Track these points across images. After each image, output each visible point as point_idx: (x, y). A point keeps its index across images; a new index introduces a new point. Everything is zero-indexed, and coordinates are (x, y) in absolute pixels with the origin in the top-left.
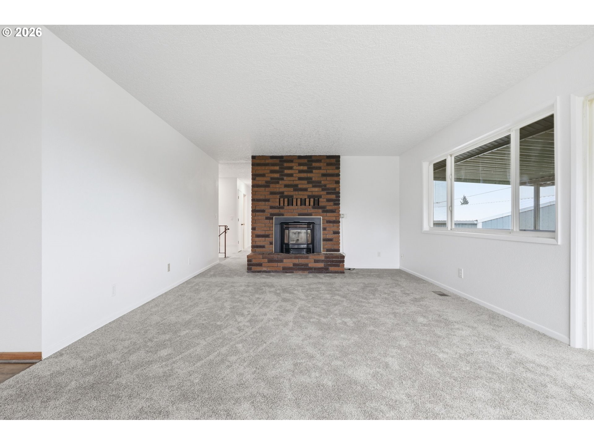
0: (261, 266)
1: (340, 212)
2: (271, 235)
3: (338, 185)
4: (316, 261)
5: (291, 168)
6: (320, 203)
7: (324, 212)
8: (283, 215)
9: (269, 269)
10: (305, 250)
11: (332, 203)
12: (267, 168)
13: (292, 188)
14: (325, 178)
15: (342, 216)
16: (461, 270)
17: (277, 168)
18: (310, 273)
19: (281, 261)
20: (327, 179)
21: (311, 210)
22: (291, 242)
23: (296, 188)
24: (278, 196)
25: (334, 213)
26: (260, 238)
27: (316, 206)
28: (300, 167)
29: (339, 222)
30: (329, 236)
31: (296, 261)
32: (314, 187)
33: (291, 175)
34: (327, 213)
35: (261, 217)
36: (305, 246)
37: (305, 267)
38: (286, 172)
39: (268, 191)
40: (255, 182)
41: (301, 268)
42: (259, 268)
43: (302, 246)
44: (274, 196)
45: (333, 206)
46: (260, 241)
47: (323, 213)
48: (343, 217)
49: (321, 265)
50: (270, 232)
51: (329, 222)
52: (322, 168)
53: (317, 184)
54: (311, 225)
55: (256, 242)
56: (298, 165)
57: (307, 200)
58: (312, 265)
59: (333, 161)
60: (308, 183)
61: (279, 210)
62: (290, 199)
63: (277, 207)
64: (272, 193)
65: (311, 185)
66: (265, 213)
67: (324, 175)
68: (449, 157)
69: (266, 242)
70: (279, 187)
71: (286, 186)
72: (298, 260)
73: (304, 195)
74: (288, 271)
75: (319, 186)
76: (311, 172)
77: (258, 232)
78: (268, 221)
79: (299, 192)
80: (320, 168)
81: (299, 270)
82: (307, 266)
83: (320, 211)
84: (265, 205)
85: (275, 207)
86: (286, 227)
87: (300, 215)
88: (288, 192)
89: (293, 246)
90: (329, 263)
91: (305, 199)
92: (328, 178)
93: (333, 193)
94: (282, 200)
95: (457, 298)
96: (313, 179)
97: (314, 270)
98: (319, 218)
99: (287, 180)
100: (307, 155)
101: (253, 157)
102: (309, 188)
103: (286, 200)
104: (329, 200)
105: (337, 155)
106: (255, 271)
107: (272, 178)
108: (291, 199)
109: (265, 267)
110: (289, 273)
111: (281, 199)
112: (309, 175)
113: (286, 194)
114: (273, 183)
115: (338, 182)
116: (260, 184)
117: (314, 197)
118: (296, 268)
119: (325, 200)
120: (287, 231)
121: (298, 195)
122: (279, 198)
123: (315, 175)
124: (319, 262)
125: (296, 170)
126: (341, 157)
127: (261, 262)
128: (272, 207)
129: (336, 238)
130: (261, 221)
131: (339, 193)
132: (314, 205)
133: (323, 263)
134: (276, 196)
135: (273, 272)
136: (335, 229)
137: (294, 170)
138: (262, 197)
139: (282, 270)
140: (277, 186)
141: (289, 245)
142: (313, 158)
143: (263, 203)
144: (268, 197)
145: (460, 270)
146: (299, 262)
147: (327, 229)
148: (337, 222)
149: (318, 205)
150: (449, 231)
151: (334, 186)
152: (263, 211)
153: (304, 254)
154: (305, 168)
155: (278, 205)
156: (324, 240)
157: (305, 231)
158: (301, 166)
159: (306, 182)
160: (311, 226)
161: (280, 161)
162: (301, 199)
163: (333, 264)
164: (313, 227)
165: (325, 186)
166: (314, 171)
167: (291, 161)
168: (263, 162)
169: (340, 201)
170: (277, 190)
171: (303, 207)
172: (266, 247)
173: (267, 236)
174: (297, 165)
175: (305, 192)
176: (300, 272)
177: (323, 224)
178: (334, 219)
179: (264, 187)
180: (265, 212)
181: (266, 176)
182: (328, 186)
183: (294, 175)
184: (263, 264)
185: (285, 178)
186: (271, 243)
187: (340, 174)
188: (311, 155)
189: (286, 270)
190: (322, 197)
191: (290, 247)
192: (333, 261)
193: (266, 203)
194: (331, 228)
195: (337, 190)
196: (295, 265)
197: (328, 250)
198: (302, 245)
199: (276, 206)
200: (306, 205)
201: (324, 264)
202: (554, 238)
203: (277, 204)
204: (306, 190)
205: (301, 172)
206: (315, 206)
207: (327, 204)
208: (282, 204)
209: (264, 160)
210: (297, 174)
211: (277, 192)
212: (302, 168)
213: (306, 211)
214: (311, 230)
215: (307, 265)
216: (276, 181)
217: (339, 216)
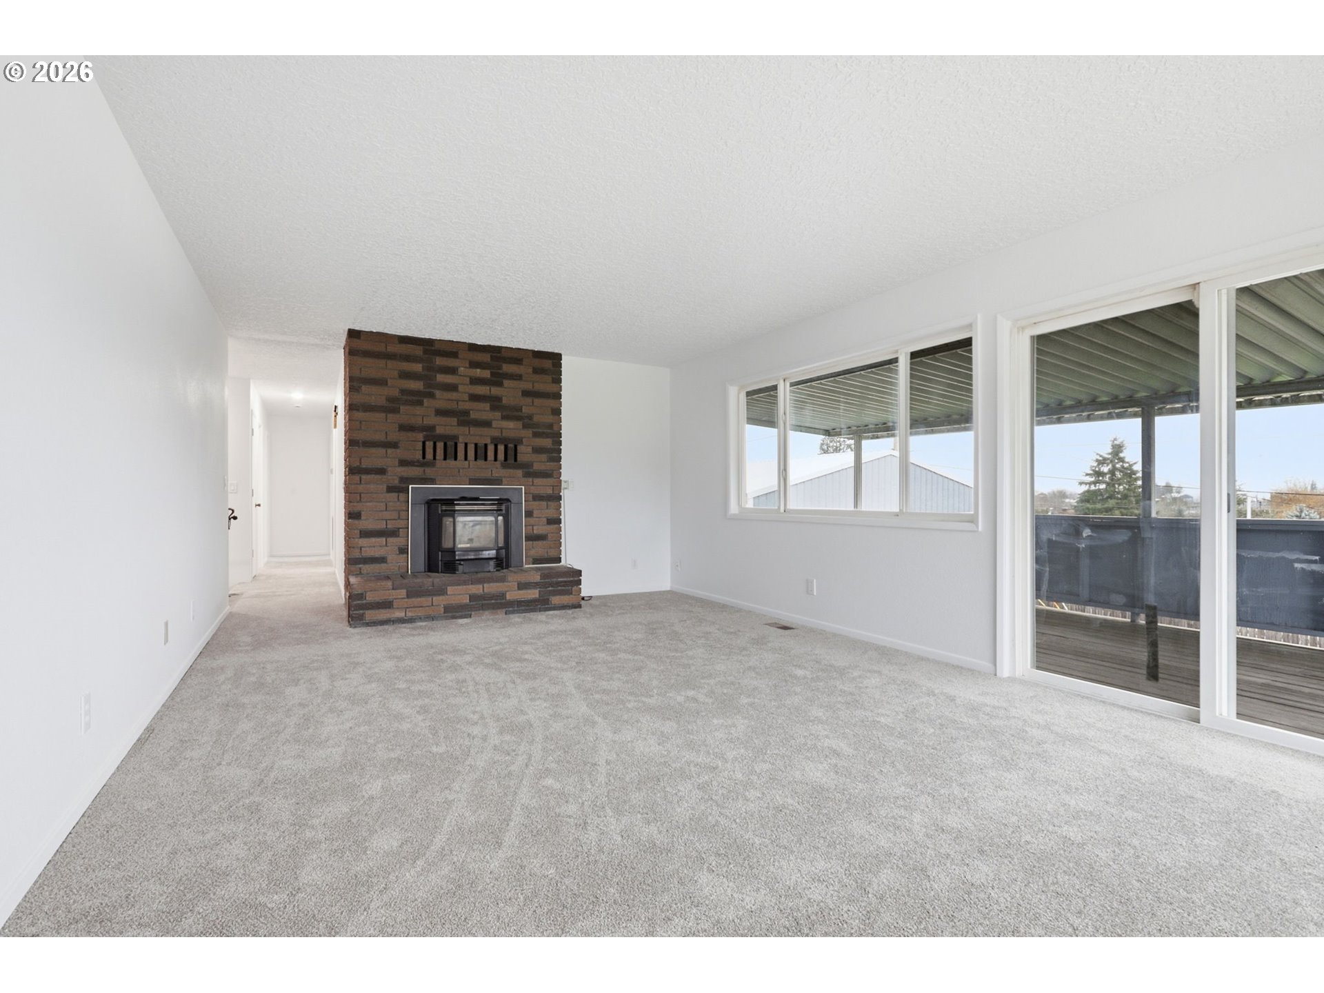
0: (390, 608)
1: (560, 476)
2: (401, 530)
3: (557, 417)
4: (522, 586)
5: (452, 371)
6: (518, 454)
7: (527, 475)
8: (433, 481)
9: (409, 614)
10: (492, 563)
11: (544, 457)
12: (390, 363)
13: (456, 419)
14: (529, 400)
15: (563, 485)
16: (812, 582)
17: (418, 367)
18: (509, 614)
19: (442, 592)
20: (535, 404)
21: (498, 472)
22: (459, 546)
23: (464, 418)
24: (420, 436)
25: (549, 479)
26: (373, 540)
27: (511, 461)
28: (474, 370)
29: (560, 498)
30: (538, 530)
31: (477, 589)
32: (504, 418)
33: (453, 388)
34: (535, 479)
35: (375, 485)
36: (493, 553)
37: (499, 601)
38: (441, 378)
39: (394, 423)
40: (359, 398)
41: (488, 604)
42: (383, 614)
43: (486, 554)
44: (410, 434)
45: (548, 464)
46: (374, 547)
47: (526, 479)
48: (566, 488)
49: (533, 594)
50: (401, 524)
51: (537, 498)
52: (523, 378)
53: (512, 413)
54: (502, 505)
55: (361, 549)
56: (470, 365)
57: (491, 449)
58: (513, 595)
59: (548, 364)
60: (493, 408)
61: (423, 469)
62: (451, 444)
63: (418, 461)
64: (403, 428)
65: (498, 414)
66: (385, 477)
67: (526, 393)
68: (782, 382)
69: (389, 548)
70: (424, 414)
71: (440, 412)
72: (481, 586)
73: (483, 436)
74: (457, 614)
75: (518, 418)
76: (500, 384)
77: (367, 523)
78: (394, 495)
79: (471, 429)
80: (518, 377)
81: (483, 609)
82: (503, 599)
83: (519, 473)
84: (387, 457)
85: (414, 462)
86: (446, 510)
87: (472, 482)
88: (446, 427)
89: (464, 555)
90: (550, 589)
91: (486, 445)
92: (537, 401)
93: (546, 436)
94: (429, 445)
95: (811, 631)
96: (505, 401)
97: (517, 607)
98: (519, 489)
99: (442, 399)
100: (492, 344)
101: (353, 334)
102: (494, 420)
103: (440, 445)
104: (537, 450)
105: (556, 351)
106: (371, 623)
107: (403, 391)
108: (453, 443)
109: (402, 608)
110: (461, 617)
111: (427, 443)
112: (495, 391)
113: (439, 430)
114: (407, 403)
115: (557, 412)
116: (373, 404)
117: (506, 442)
118: (476, 604)
119: (530, 449)
120: (448, 521)
121: (469, 436)
122: (423, 440)
123: (509, 392)
124: (530, 588)
125: (465, 376)
126: (563, 356)
127: (391, 598)
128: (403, 463)
129: (552, 533)
130: (375, 496)
131: (560, 435)
132: (506, 459)
133: (537, 588)
134: (414, 434)
135: (420, 619)
136: (551, 513)
137: (461, 375)
138: (379, 437)
139: (444, 613)
140: (418, 410)
141: (455, 552)
142: (504, 354)
143: (382, 451)
144: (394, 436)
145: (809, 584)
146: (483, 590)
147: (536, 513)
148: (555, 498)
149: (516, 460)
150: (782, 513)
151: (549, 419)
152: (382, 471)
153: (489, 572)
154: (486, 374)
155: (421, 457)
156: (528, 538)
157: (492, 519)
158: (476, 368)
159: (487, 406)
160: (503, 507)
161: (425, 352)
162: (476, 445)
163: (560, 590)
164: (508, 509)
165: (530, 417)
166: (506, 383)
167: (454, 355)
168: (380, 348)
169: (561, 453)
170: (418, 421)
171: (481, 462)
172: (388, 561)
173: (394, 533)
174: (468, 366)
175: (486, 429)
176: (487, 613)
177: (527, 503)
178: (550, 491)
179: (384, 412)
180: (385, 474)
181: (389, 384)
182: (536, 419)
183: (461, 388)
184: (394, 604)
185: (438, 393)
186: (403, 551)
187: (561, 395)
188: (500, 345)
189: (454, 612)
190: (524, 444)
191: (457, 558)
192: (558, 584)
193: (390, 451)
194: (542, 510)
195: (555, 428)
196: (473, 598)
197: (536, 561)
198: (484, 552)
199: (415, 460)
200: (489, 458)
201: (539, 591)
202: (972, 522)
203: (419, 456)
204: (487, 424)
205: (475, 381)
206: (509, 462)
207: (534, 457)
208: (429, 456)
209: (383, 345)
210: (466, 386)
211: (417, 426)
212: (478, 372)
213: (487, 474)
214: (504, 517)
215: (503, 595)
216: (416, 398)
217: (558, 485)
